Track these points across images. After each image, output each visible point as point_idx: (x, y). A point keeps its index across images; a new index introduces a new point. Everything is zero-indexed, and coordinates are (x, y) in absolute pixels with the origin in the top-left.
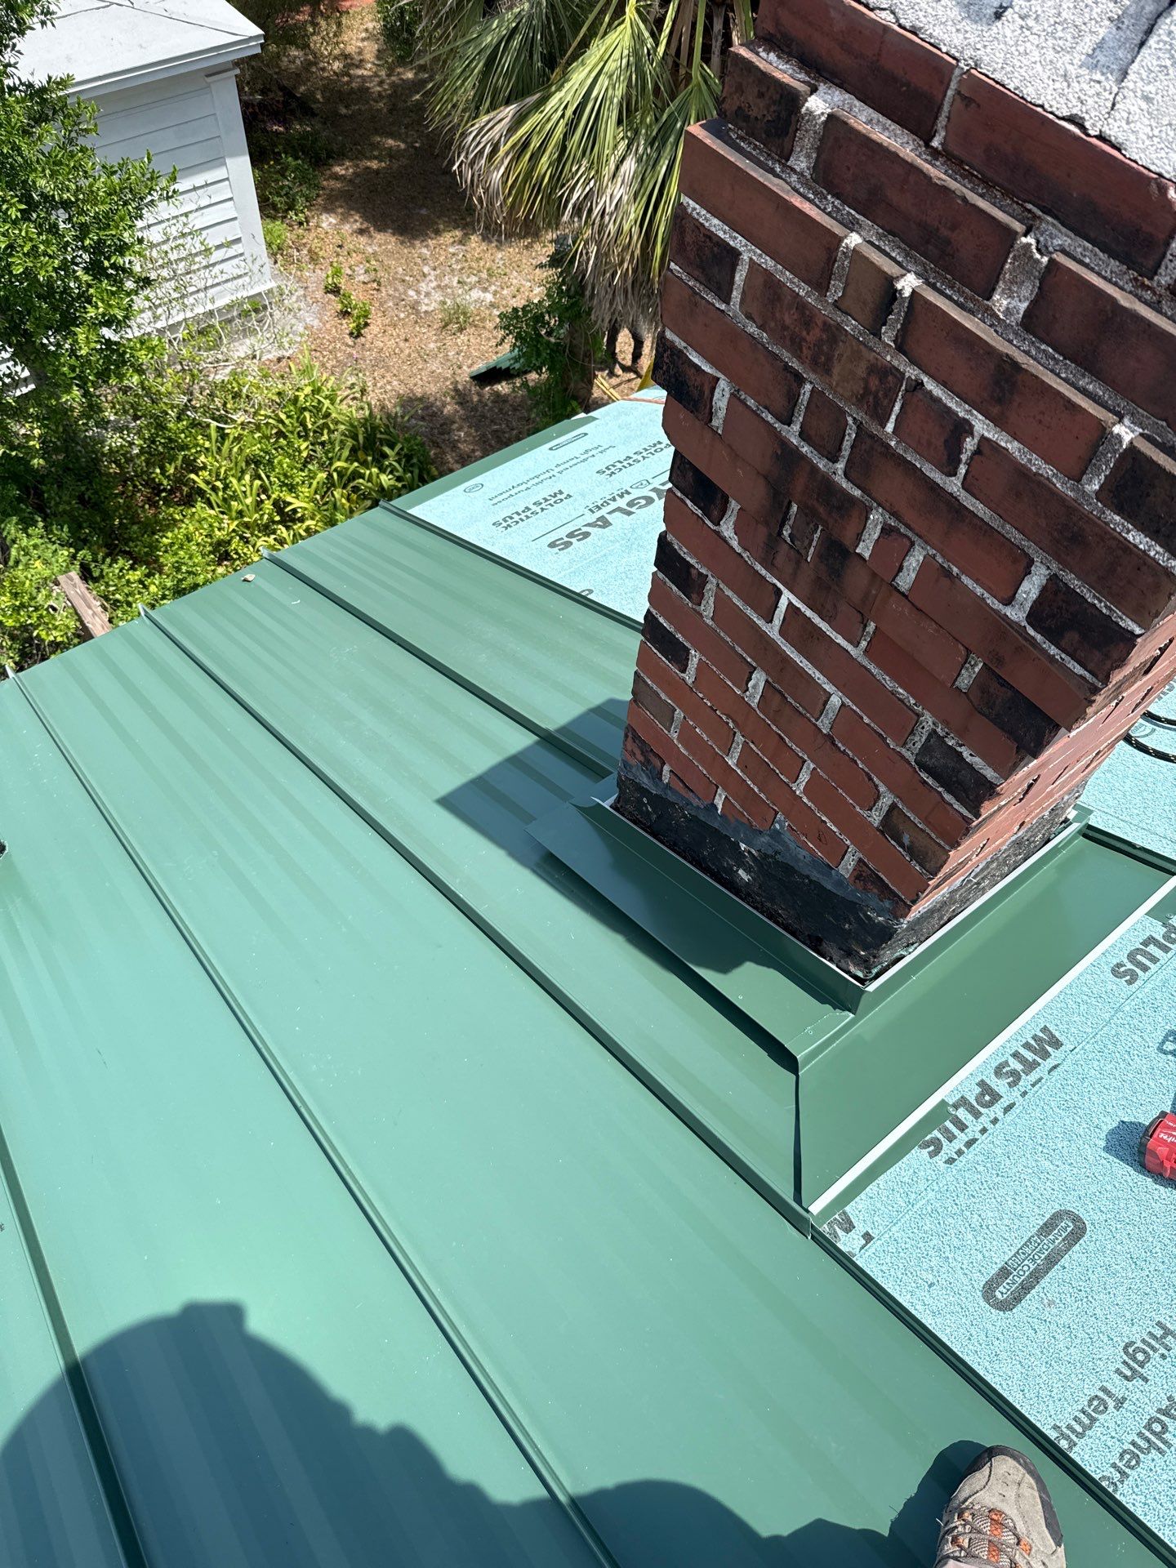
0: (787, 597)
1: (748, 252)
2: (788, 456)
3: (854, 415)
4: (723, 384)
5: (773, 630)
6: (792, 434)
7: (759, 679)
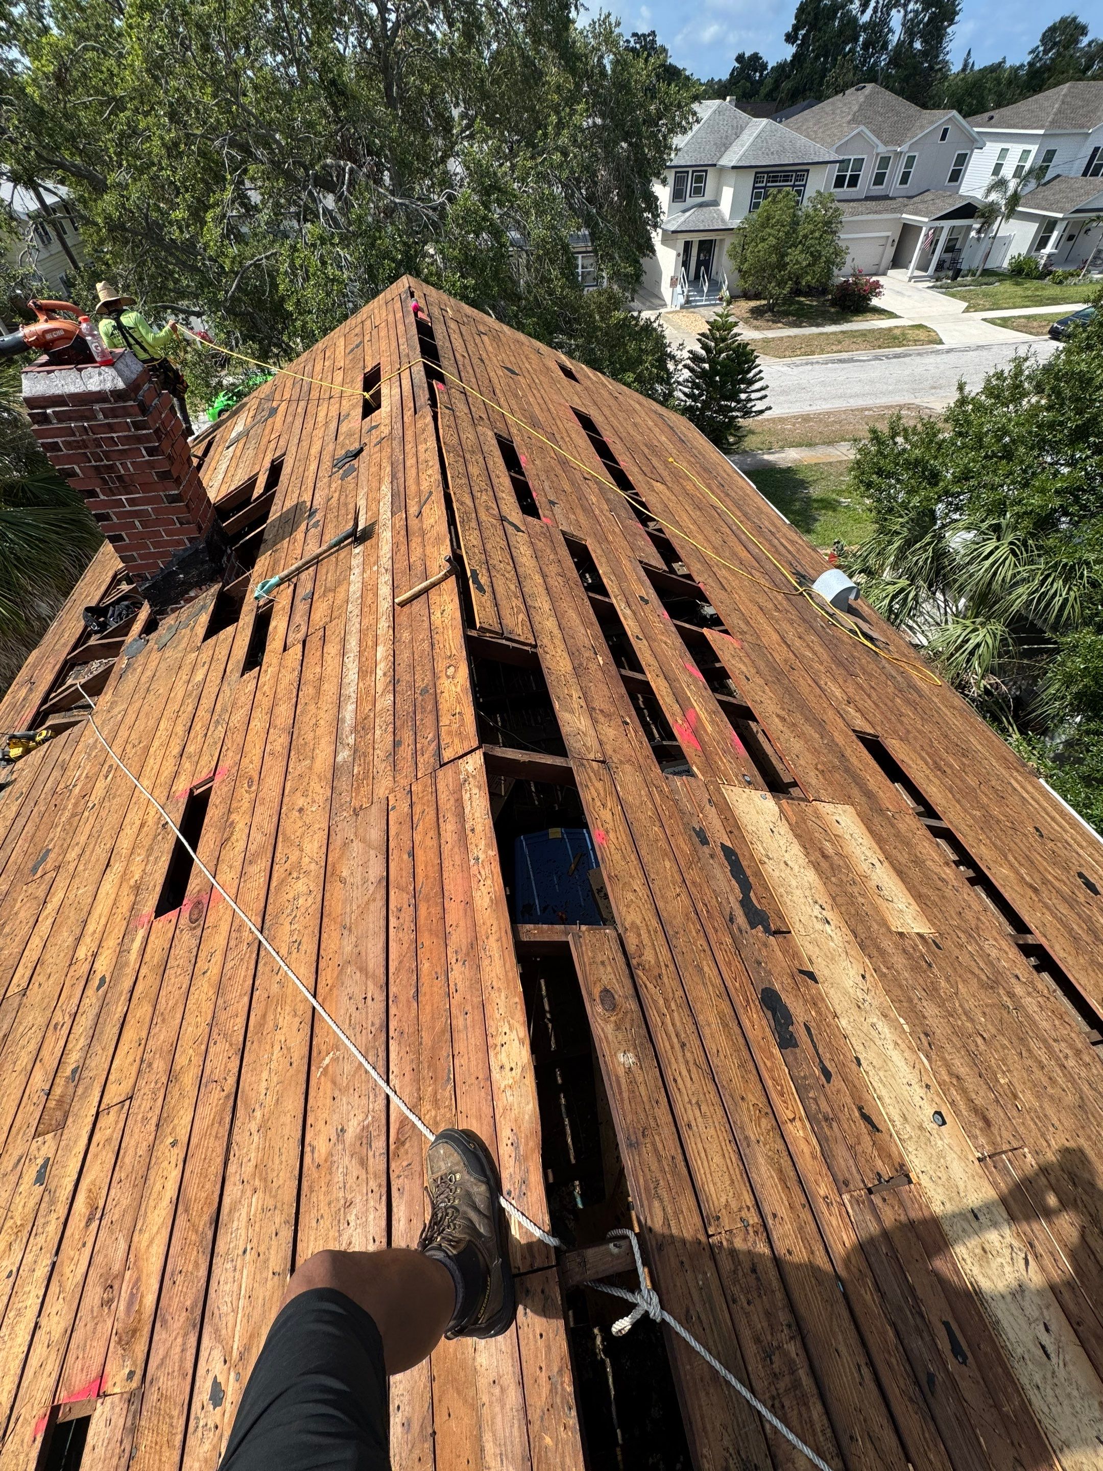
0: (123, 497)
1: (59, 440)
2: (96, 467)
3: (98, 450)
4: (76, 467)
5: (128, 508)
6: (93, 463)
7: (137, 523)
